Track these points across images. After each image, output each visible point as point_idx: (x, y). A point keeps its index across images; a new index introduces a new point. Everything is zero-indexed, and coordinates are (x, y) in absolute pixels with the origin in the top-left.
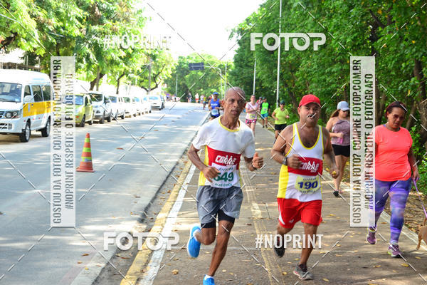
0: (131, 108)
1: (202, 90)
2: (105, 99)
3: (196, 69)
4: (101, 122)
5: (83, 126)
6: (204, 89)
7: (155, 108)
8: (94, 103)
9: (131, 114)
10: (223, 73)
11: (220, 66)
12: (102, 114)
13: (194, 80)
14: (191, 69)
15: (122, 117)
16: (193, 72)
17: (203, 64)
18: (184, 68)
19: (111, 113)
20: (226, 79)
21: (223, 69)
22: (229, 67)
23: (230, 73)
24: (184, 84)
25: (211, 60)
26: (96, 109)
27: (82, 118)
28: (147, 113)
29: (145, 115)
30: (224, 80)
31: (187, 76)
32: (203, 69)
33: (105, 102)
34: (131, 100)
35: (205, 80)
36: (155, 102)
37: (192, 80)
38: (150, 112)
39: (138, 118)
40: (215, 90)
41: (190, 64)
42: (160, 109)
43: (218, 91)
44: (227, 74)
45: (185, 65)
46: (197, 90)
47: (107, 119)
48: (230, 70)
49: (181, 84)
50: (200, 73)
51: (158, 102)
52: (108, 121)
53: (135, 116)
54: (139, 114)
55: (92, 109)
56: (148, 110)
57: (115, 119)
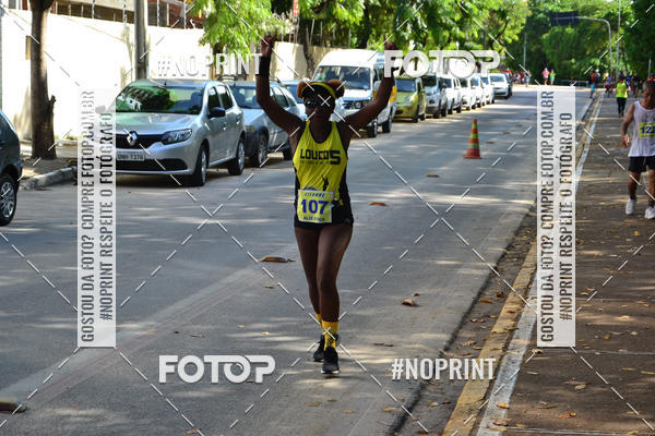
0: (469, 95)
1: (573, 61)
2: (440, 83)
3: (564, 23)
4: (436, 117)
6: (576, 59)
7: (498, 96)
8: (427, 89)
9: (470, 104)
10: (615, 29)
11: (608, 16)
12: (436, 105)
13: (558, 43)
14: (554, 24)
15: (459, 110)
16: (557, 29)
17: (575, 13)
19: (446, 104)
20: (619, 39)
22: (624, 17)
23: (627, 29)
24: (538, 50)
25: (590, 3)
26: (429, 98)
27: (415, 109)
28: (488, 103)
29: (487, 106)
30: (615, 41)
31: (545, 36)
32: (575, 23)
33: (441, 87)
34: (469, 84)
35: (579, 42)
36: (497, 84)
37: (554, 42)
38: (493, 102)
39: (477, 111)
40: (597, 62)
41: (551, 14)
42: (506, 98)
43: (604, 61)
44: (621, 30)
45: (541, 15)
46: (565, 62)
47: (442, 111)
48: (628, 23)
49: (533, 50)
50: (569, 30)
51: (503, 86)
52: (444, 115)
53: (473, 107)
54: (479, 105)
55: (425, 97)
56: (490, 99)
57: (450, 113)
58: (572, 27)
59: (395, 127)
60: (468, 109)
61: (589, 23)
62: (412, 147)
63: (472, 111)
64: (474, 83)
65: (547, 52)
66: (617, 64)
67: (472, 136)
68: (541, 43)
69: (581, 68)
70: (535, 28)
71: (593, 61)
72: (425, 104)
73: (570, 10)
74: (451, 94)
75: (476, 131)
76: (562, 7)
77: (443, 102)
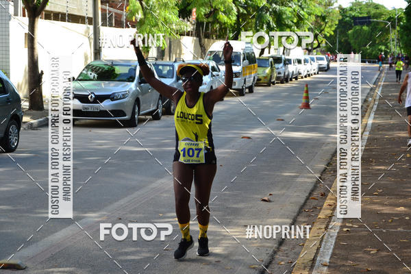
0: (303, 69)
2: (285, 61)
3: (362, 24)
4: (282, 83)
5: (270, 86)
7: (321, 69)
8: (277, 66)
9: (304, 74)
10: (394, 27)
11: (389, 19)
12: (282, 75)
13: (358, 36)
14: (356, 24)
15: (296, 78)
16: (358, 27)
17: (369, 17)
18: (346, 22)
19: (288, 75)
20: (397, 33)
21: (393, 21)
22: (400, 19)
23: (401, 27)
24: (346, 41)
25: (378, 11)
26: (278, 71)
27: (269, 78)
28: (315, 74)
29: (314, 76)
30: (393, 35)
31: (350, 32)
32: (369, 24)
33: (285, 64)
34: (303, 62)
35: (371, 35)
36: (321, 62)
37: (356, 36)
38: (318, 73)
39: (308, 79)
40: (383, 48)
41: (354, 18)
42: (326, 71)
43: (387, 47)
44: (398, 28)
45: (348, 19)
46: (363, 48)
47: (286, 79)
48: (402, 23)
49: (342, 40)
50: (365, 28)
51: (324, 63)
52: (287, 82)
53: (306, 77)
54: (309, 75)
55: (275, 70)
56: (316, 71)
57: (291, 80)
58: (367, 26)
59: (256, 89)
60: (302, 78)
61: (378, 23)
62: (268, 102)
63: (305, 79)
64: (306, 61)
65: (352, 41)
66: (395, 49)
67: (305, 95)
68: (348, 36)
69: (373, 51)
70: (343, 27)
71: (380, 47)
72: (275, 75)
73: (365, 15)
74: (292, 68)
75: (307, 92)
76: (361, 14)
77: (286, 74)
